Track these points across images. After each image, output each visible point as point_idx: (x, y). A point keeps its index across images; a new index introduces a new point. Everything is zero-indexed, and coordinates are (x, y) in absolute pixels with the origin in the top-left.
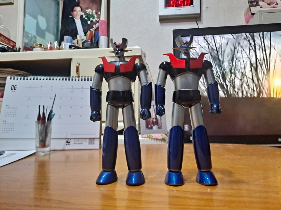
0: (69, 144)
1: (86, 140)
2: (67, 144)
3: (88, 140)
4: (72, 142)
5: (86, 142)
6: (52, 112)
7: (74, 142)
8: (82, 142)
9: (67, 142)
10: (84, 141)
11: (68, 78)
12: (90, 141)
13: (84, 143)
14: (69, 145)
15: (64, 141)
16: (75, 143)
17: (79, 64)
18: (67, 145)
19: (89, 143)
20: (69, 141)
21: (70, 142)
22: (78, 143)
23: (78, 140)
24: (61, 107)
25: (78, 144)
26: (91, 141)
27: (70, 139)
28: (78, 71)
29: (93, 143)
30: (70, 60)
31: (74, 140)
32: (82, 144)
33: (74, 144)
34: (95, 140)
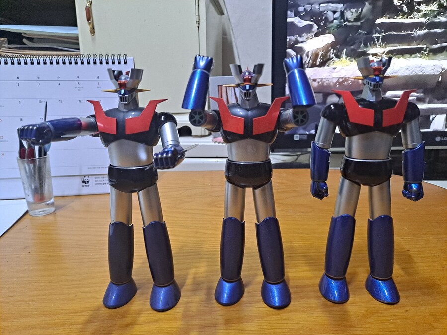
0: (87, 184)
2: (84, 184)
4: (92, 180)
7: (96, 181)
9: (84, 182)
14: (87, 187)
15: (79, 181)
16: (98, 182)
17: (91, 4)
18: (83, 186)
20: (86, 180)
21: (88, 182)
23: (103, 177)
25: (103, 184)
27: (89, 176)
28: (89, 18)
31: (96, 178)
33: (96, 184)
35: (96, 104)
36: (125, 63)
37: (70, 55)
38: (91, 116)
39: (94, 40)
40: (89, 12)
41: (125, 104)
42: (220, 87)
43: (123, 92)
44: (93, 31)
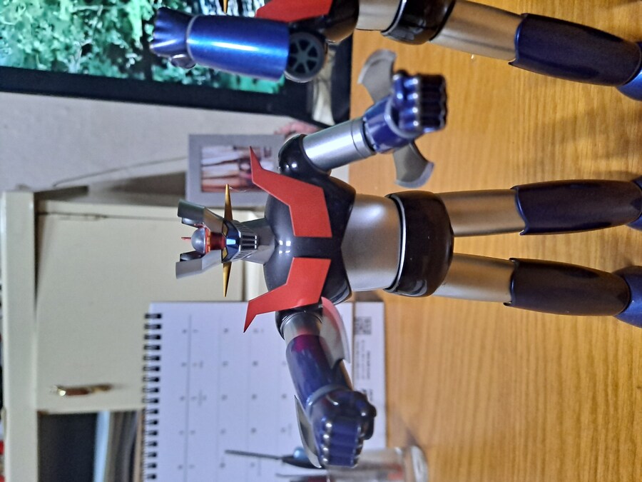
1: (358, 343)
3: (360, 338)
4: (362, 384)
5: (363, 341)
6: (292, 457)
7: (363, 378)
8: (363, 356)
10: (360, 350)
11: (149, 417)
12: (361, 332)
13: (367, 348)
16: (366, 375)
17: (60, 388)
19: (368, 332)
22: (366, 367)
23: (358, 365)
24: (254, 431)
26: (361, 328)
28: (83, 391)
29: (368, 321)
30: (43, 417)
31: (358, 378)
32: (369, 354)
33: (369, 376)
34: (358, 315)
35: (255, 308)
36: (159, 316)
37: (143, 421)
38: (279, 326)
39: (121, 387)
40: (72, 392)
41: (259, 244)
42: (204, 189)
43: (230, 242)
44: (105, 388)
